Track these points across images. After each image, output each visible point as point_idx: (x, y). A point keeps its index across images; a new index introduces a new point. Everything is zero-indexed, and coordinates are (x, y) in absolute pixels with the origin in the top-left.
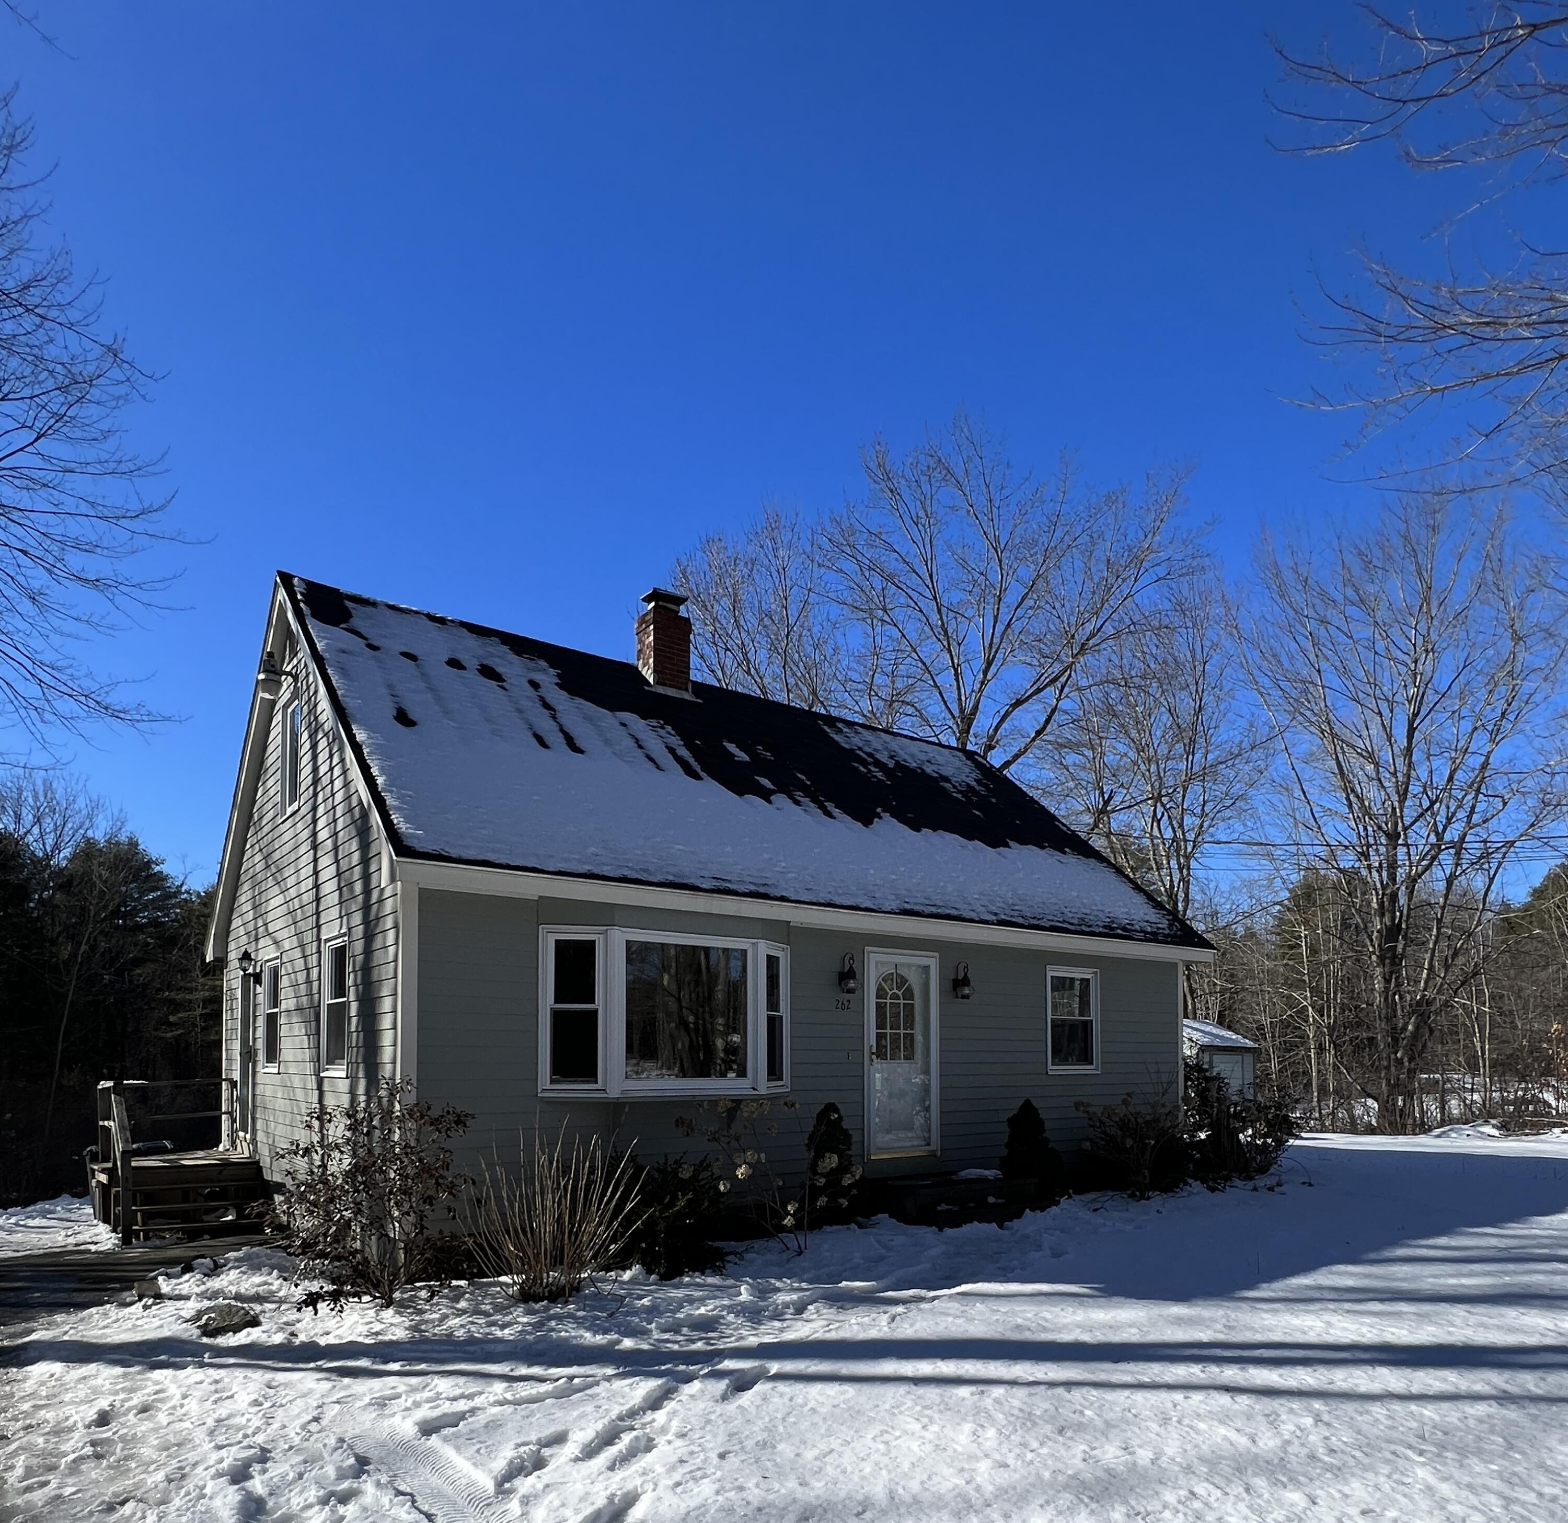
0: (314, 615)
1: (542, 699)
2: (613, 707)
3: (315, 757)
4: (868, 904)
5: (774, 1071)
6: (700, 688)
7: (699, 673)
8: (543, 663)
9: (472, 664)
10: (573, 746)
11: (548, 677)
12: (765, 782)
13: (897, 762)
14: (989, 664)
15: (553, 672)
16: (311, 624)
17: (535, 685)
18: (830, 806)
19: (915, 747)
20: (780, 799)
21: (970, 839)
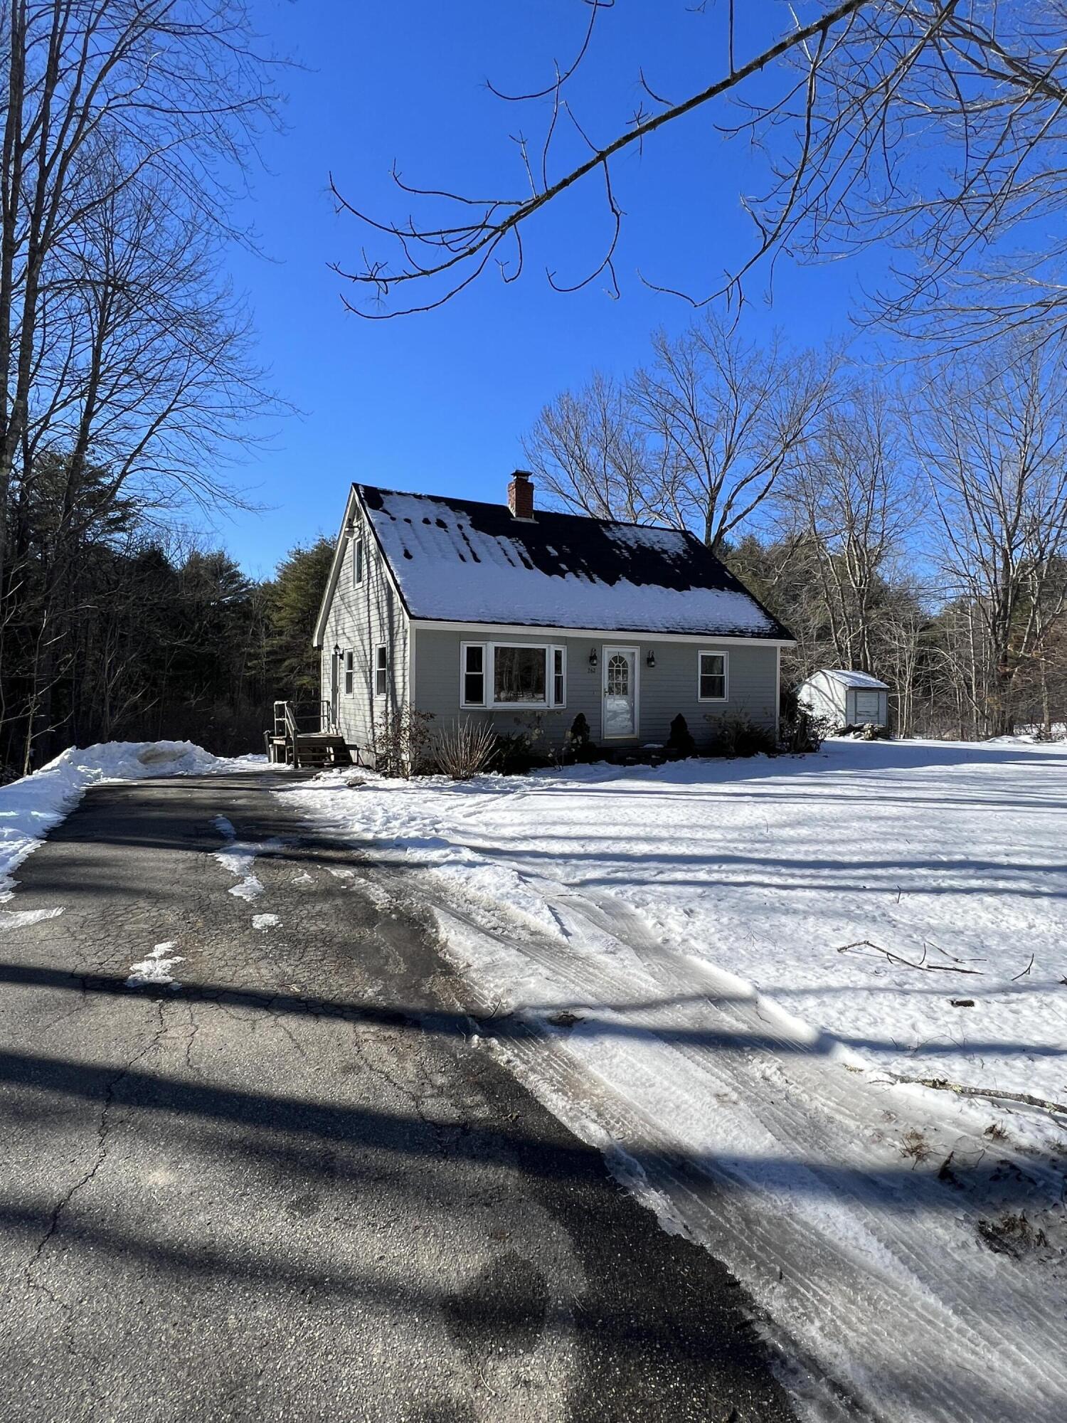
0: (370, 506)
1: (463, 534)
2: (494, 534)
3: (369, 568)
4: (601, 627)
5: (558, 698)
6: (539, 515)
7: (537, 506)
8: (464, 514)
9: (433, 520)
10: (477, 560)
11: (466, 521)
12: (564, 567)
13: (639, 545)
14: (728, 460)
15: (468, 518)
16: (367, 508)
17: (460, 527)
18: (595, 576)
19: (651, 534)
20: (570, 576)
21: (667, 587)
